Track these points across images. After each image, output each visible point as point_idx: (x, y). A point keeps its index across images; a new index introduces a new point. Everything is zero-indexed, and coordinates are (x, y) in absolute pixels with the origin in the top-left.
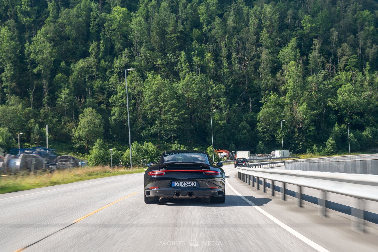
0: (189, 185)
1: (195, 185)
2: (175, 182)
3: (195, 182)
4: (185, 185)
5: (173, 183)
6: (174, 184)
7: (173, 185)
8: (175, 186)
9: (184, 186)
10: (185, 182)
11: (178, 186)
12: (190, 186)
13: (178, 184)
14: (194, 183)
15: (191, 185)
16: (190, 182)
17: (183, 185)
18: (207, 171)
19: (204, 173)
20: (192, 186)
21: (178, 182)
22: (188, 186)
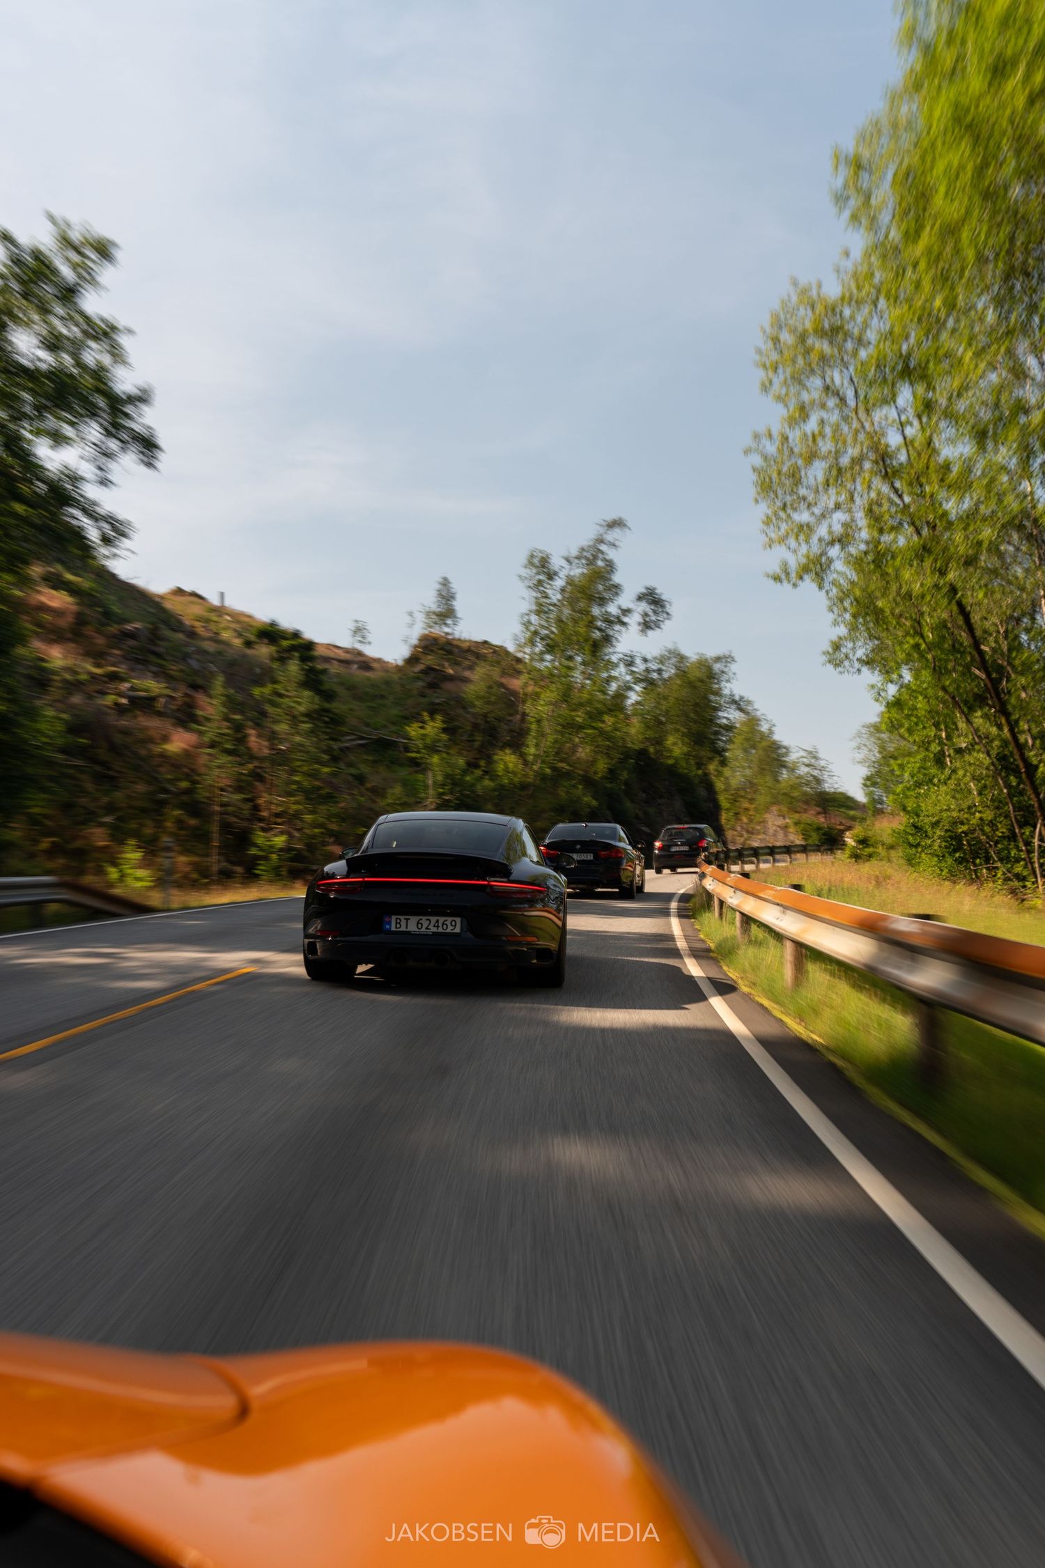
0: (438, 927)
1: (458, 930)
2: (394, 918)
3: (458, 920)
4: (424, 927)
5: (387, 919)
6: (390, 923)
7: (387, 927)
8: (393, 928)
9: (423, 929)
10: (424, 918)
11: (403, 929)
12: (440, 930)
13: (403, 923)
14: (453, 924)
15: (445, 927)
16: (441, 919)
17: (420, 926)
18: (498, 883)
19: (488, 890)
20: (449, 930)
21: (402, 917)
22: (434, 930)
